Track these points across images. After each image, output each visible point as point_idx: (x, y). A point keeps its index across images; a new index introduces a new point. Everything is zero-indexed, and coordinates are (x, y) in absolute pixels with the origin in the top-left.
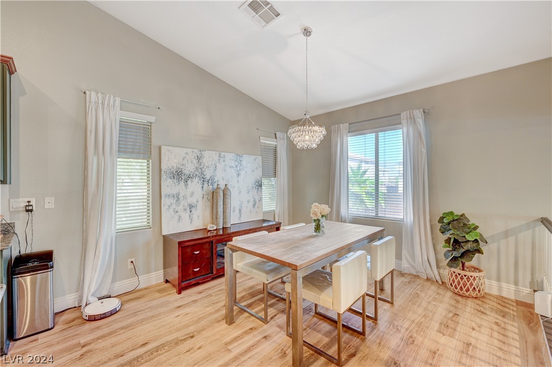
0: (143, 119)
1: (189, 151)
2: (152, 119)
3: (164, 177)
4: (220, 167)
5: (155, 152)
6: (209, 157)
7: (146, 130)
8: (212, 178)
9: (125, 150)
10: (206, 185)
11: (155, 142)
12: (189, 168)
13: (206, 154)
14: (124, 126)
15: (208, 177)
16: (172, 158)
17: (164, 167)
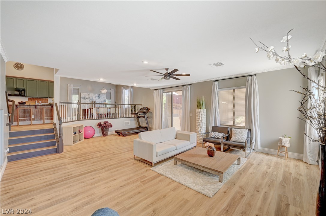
0: (78, 88)
1: (87, 93)
2: (79, 88)
3: (81, 98)
4: (94, 97)
5: (79, 94)
6: (91, 95)
7: (78, 90)
8: (92, 99)
9: (74, 94)
10: (90, 100)
11: (79, 92)
12: (87, 97)
13: (90, 94)
14: (74, 89)
15: (91, 99)
16: (83, 95)
17: (81, 97)
